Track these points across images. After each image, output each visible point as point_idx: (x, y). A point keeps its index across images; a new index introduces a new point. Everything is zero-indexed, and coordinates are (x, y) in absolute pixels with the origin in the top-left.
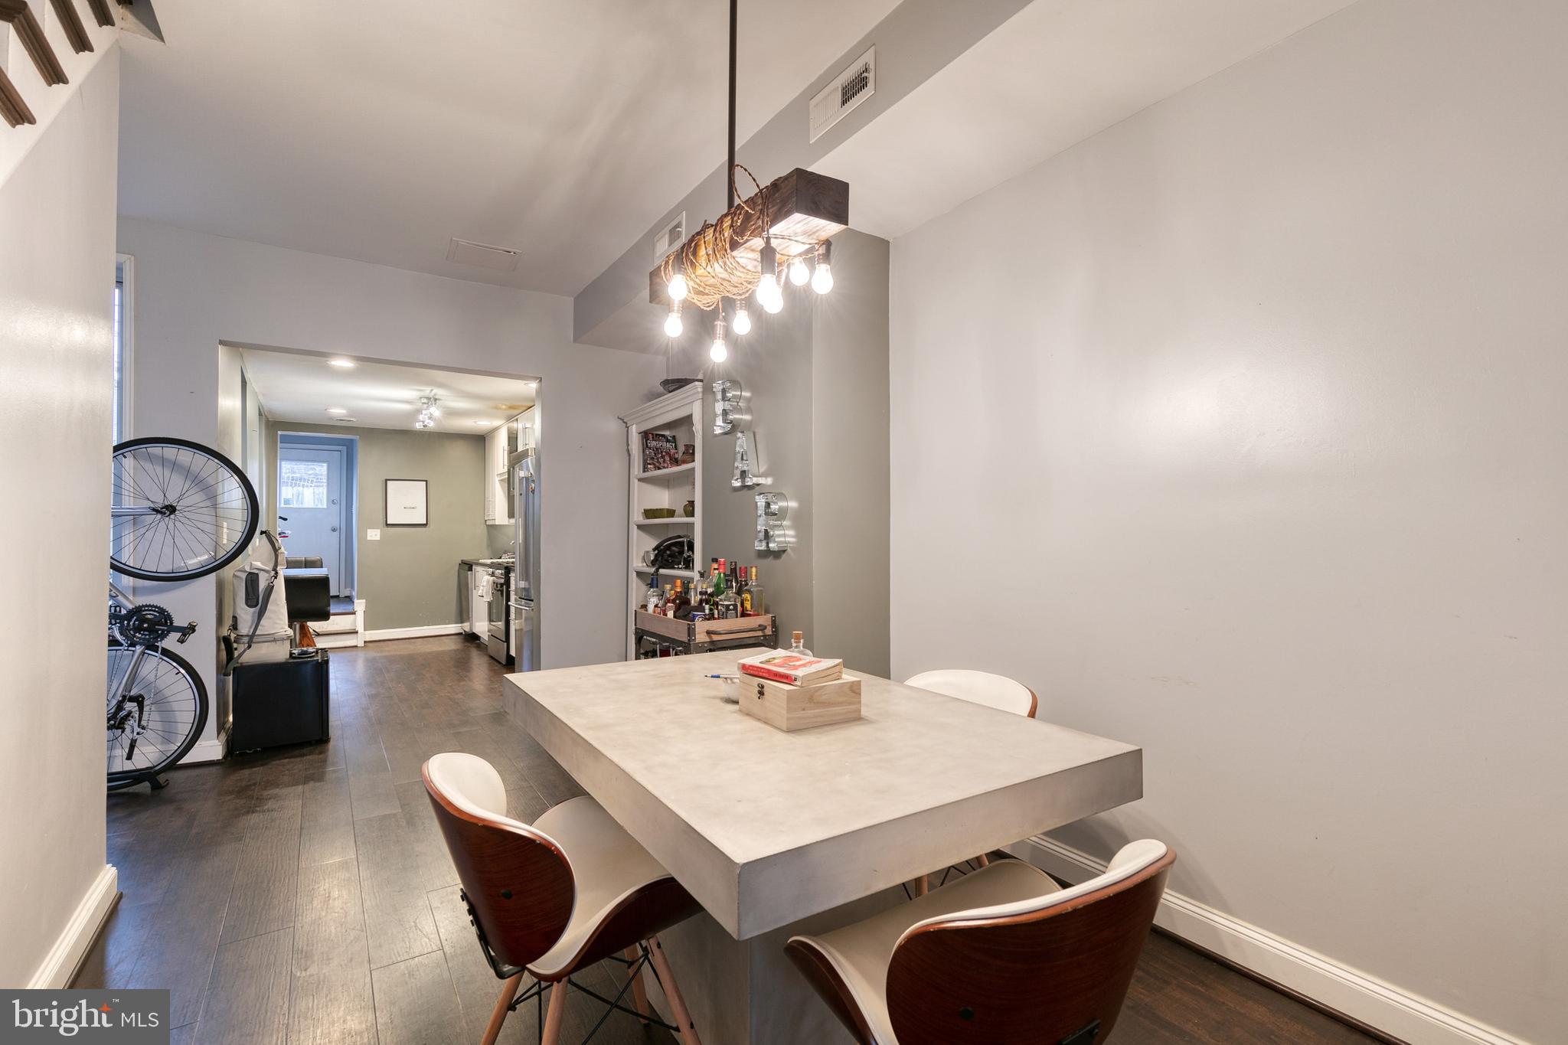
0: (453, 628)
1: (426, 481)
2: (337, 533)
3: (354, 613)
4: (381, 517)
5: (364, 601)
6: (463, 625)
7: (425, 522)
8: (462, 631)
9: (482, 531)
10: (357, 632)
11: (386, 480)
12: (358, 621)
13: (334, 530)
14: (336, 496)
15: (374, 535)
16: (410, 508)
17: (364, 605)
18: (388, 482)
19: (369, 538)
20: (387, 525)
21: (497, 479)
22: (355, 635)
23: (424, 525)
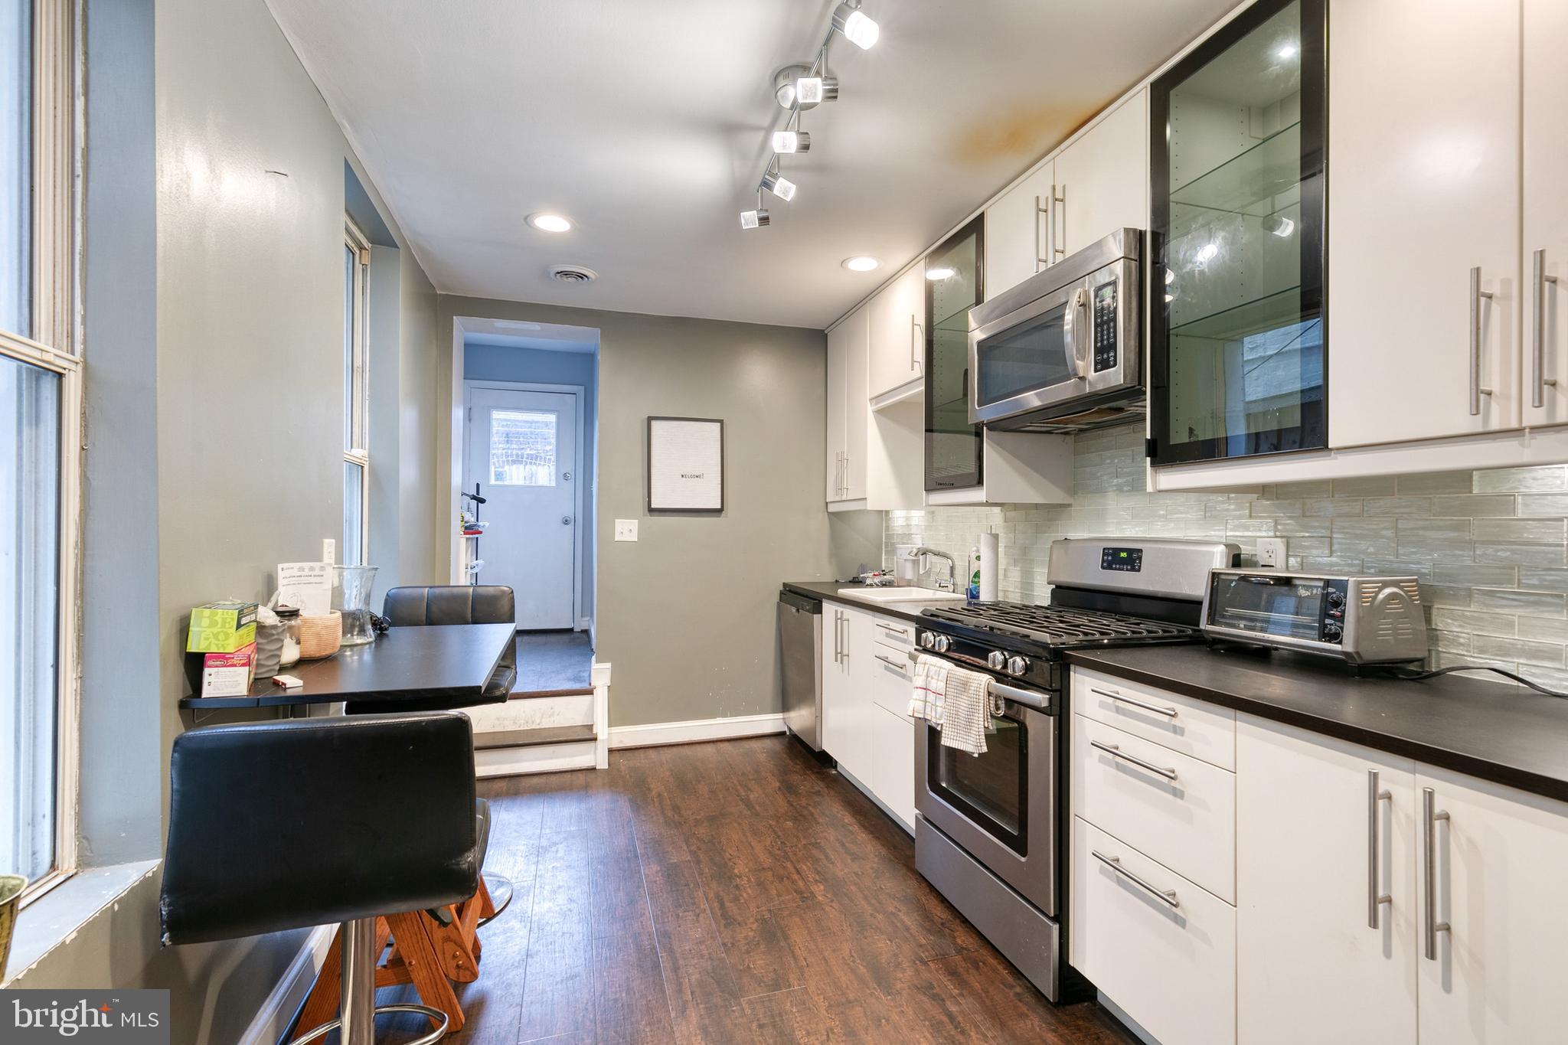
0: (769, 722)
1: (721, 422)
2: (570, 527)
3: (590, 692)
4: (641, 492)
5: (609, 665)
6: (787, 715)
7: (719, 507)
8: (786, 729)
9: (819, 525)
10: (595, 739)
11: (650, 419)
12: (595, 710)
13: (566, 522)
14: (568, 468)
15: (627, 530)
16: (692, 476)
17: (608, 674)
18: (654, 423)
19: (617, 539)
20: (652, 511)
21: (870, 409)
22: (591, 744)
23: (718, 512)
